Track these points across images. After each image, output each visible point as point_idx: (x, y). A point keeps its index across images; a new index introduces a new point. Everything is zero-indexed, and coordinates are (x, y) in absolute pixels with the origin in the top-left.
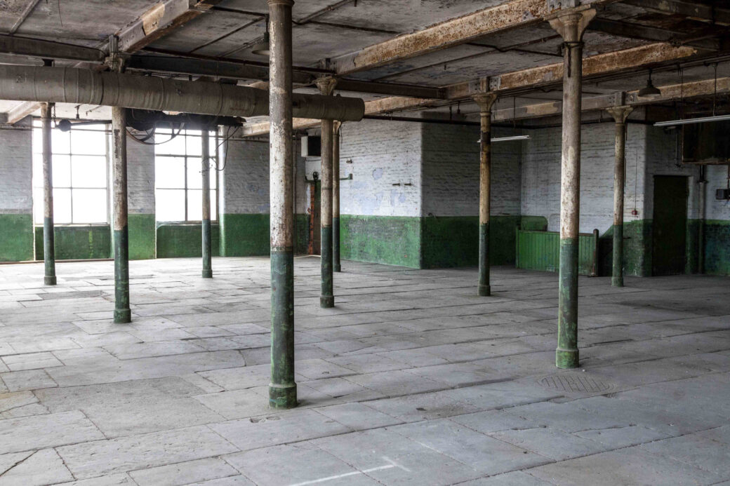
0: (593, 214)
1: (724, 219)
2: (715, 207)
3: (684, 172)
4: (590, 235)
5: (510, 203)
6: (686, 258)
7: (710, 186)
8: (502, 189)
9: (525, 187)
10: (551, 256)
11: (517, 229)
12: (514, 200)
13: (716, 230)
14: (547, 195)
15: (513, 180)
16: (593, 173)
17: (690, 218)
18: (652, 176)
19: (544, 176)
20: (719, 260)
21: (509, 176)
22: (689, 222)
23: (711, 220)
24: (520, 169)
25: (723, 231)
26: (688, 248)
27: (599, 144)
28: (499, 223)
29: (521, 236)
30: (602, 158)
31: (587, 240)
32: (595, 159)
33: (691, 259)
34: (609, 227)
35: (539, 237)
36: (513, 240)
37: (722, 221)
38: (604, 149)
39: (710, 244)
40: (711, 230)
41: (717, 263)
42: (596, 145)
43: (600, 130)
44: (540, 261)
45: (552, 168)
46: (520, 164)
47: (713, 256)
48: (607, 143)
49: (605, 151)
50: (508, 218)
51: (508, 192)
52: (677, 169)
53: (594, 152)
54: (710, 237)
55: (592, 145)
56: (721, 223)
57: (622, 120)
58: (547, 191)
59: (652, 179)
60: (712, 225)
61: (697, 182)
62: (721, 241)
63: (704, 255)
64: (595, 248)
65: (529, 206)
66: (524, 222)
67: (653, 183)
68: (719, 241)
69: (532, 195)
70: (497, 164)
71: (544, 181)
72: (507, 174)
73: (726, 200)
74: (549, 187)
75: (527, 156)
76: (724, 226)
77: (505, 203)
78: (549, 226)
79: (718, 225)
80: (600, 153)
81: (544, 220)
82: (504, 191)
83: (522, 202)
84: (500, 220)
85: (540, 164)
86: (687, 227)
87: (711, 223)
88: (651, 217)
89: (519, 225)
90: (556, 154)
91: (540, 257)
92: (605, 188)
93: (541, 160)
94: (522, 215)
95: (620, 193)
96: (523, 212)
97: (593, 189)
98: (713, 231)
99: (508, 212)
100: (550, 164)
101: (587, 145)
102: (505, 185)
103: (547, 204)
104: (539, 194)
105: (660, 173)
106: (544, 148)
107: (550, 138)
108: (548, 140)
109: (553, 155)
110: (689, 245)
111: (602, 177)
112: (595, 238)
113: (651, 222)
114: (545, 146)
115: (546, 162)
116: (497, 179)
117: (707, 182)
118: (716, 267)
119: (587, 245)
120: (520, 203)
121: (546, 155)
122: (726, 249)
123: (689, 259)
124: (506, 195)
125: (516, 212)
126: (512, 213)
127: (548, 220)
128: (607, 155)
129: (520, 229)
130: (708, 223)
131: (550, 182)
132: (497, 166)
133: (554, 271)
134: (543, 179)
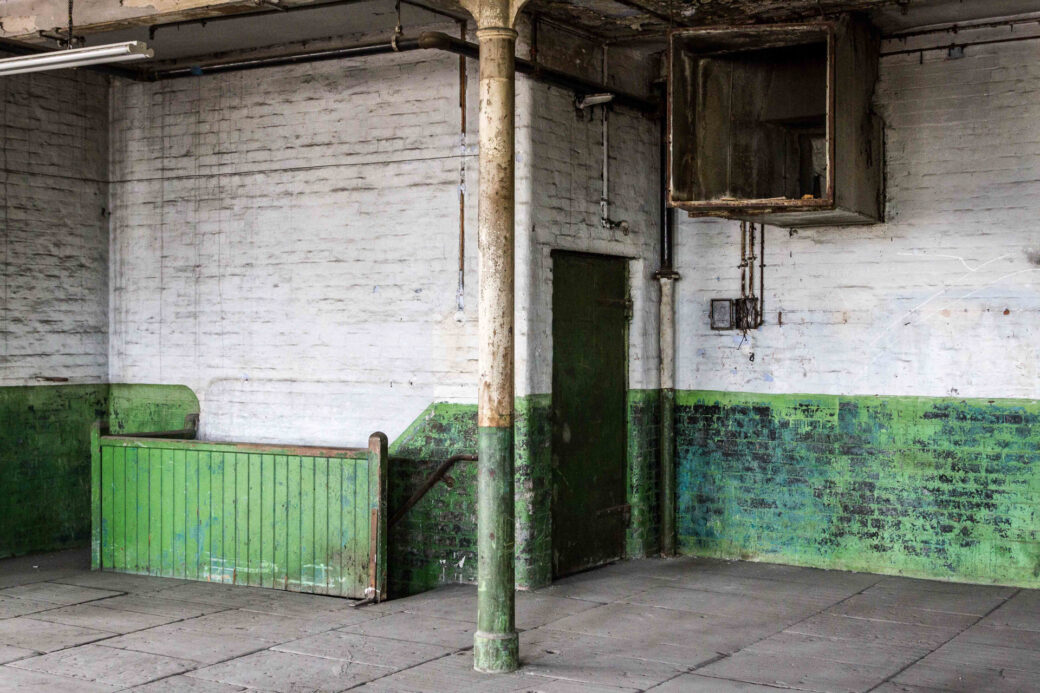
0: (351, 377)
1: (732, 389)
2: (703, 353)
3: (623, 246)
4: (358, 454)
5: (74, 343)
6: (630, 509)
7: (685, 289)
8: (39, 294)
9: (118, 289)
10: (217, 529)
11: (94, 435)
12: (83, 331)
13: (709, 421)
14: (195, 315)
15: (82, 266)
16: (351, 241)
17: (638, 387)
18: (547, 250)
19: (183, 254)
20: (719, 512)
21: (68, 251)
22: (634, 399)
23: (690, 392)
24: (105, 231)
25: (731, 426)
26: (634, 477)
27: (372, 148)
28: (31, 408)
29: (112, 458)
30: (381, 191)
31: (348, 470)
32: (356, 195)
33: (642, 512)
34: (408, 422)
35: (172, 457)
36: (81, 468)
37: (725, 394)
38: (386, 164)
39: (690, 463)
40: (693, 420)
41: (715, 523)
42: (358, 148)
43: (372, 101)
44: (179, 544)
45: (215, 227)
46: (104, 213)
47: (702, 500)
48: (399, 144)
49: (392, 169)
50: (62, 392)
51: (64, 307)
52: (606, 233)
53: (352, 172)
54: (690, 443)
55: (345, 148)
56: (725, 402)
57: (506, 18)
58: (197, 302)
59: (549, 262)
60: (697, 407)
61: (654, 277)
62: (726, 455)
63: (675, 497)
64: (376, 499)
65: (134, 351)
66: (120, 402)
67: (550, 276)
68: (718, 455)
69: (146, 315)
70: (20, 207)
71: (183, 270)
72: (57, 245)
73: (736, 332)
74: (203, 288)
75: (129, 187)
76: (734, 410)
77: (53, 342)
78: (202, 420)
79: (716, 408)
80: (374, 176)
81: (185, 396)
82: (47, 302)
83: (113, 340)
84: (33, 400)
85: (171, 213)
86: (630, 416)
87: (692, 402)
88: (546, 388)
89: (103, 414)
90: (224, 181)
91: (179, 529)
92: (394, 293)
93: (173, 202)
94: (113, 380)
95: (504, 299)
96: (116, 372)
97: (352, 294)
98: (701, 424)
99: (65, 374)
100: (204, 215)
101: (329, 151)
102: (53, 283)
103: (197, 344)
104: (169, 312)
105: (567, 244)
106: (185, 162)
107: (205, 128)
108: (197, 134)
109: (214, 181)
110: (636, 471)
111: (381, 257)
112: (376, 461)
113: (546, 403)
114: (187, 155)
115: (191, 206)
116: (22, 261)
117: (677, 278)
118: (710, 533)
119: (348, 486)
120: (105, 341)
121: (190, 183)
122: (742, 479)
123: (636, 512)
124: (55, 316)
125: (93, 371)
126: (78, 375)
127: (201, 397)
128: (396, 181)
129: (105, 431)
130: (682, 402)
131: (206, 272)
132: (21, 215)
133: (229, 580)
134: (180, 263)
